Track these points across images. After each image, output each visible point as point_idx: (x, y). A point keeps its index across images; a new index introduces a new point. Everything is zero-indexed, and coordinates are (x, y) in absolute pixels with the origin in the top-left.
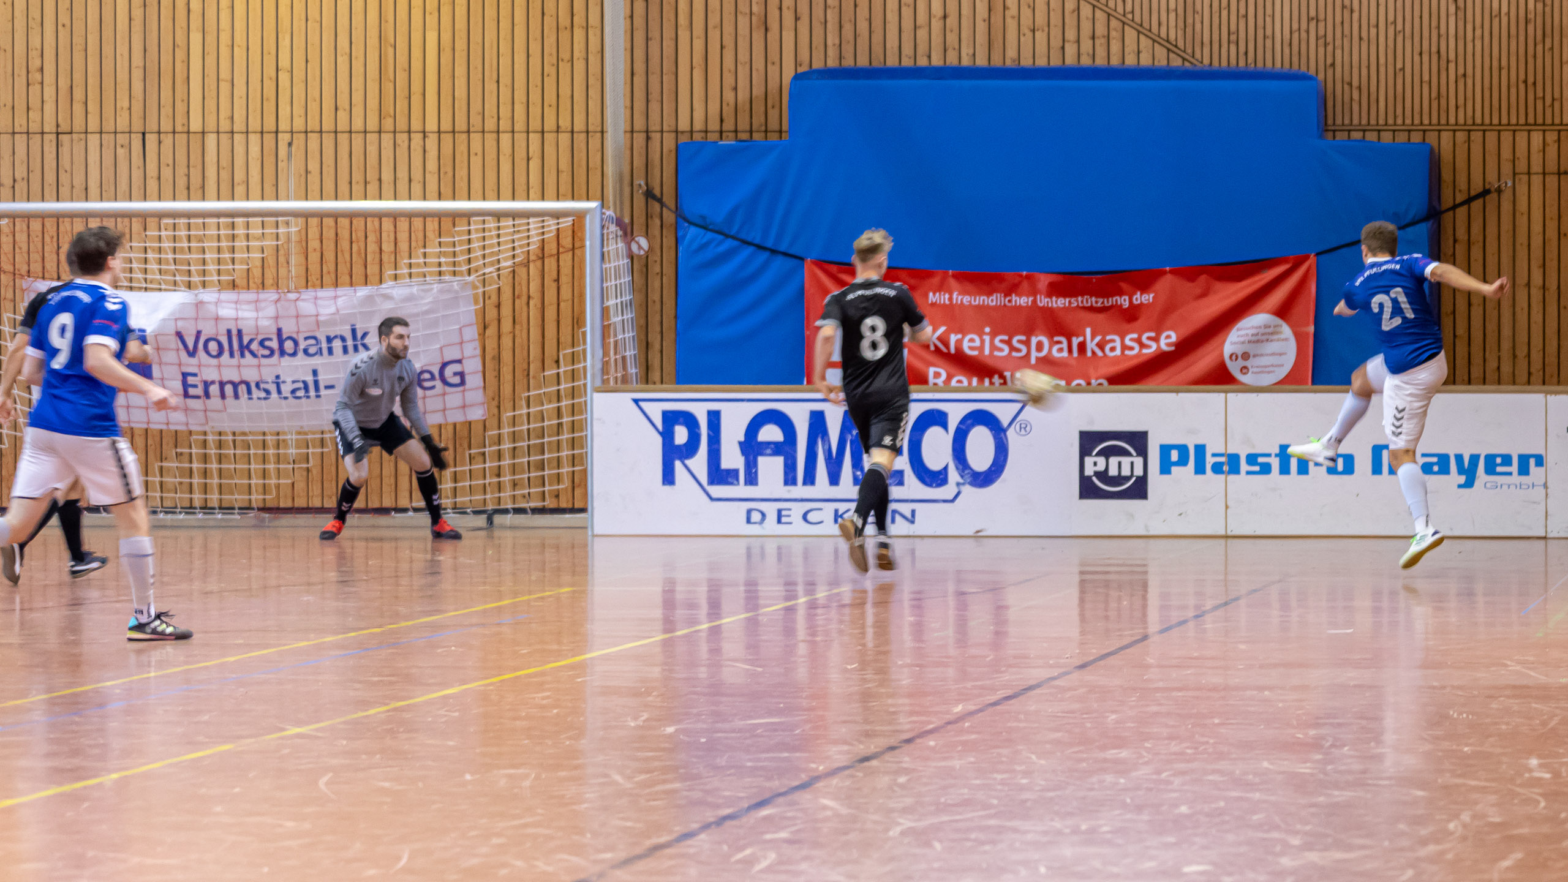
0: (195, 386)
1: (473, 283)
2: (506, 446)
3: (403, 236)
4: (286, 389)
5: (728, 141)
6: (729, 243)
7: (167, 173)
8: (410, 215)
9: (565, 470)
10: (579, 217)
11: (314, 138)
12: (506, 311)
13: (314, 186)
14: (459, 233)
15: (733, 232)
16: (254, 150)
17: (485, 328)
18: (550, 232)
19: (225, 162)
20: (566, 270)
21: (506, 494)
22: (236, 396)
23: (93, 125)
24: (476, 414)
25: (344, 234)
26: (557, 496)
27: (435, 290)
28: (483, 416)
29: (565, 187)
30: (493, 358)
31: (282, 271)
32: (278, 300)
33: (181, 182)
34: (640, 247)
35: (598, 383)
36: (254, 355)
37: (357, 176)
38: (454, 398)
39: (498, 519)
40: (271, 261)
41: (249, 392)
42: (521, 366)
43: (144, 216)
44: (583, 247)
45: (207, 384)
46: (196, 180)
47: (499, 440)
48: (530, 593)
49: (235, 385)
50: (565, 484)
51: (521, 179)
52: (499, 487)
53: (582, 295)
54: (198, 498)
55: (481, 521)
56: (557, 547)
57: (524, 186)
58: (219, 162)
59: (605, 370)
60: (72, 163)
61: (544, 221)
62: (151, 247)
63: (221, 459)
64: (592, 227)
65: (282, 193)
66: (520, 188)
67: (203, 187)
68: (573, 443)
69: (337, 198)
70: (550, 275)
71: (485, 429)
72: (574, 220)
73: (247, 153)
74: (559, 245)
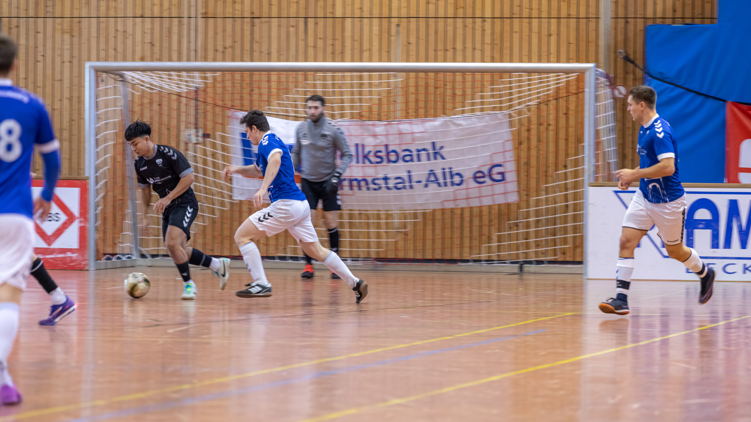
1: (511, 114)
3: (469, 85)
4: (391, 183)
5: (678, 25)
6: (678, 91)
7: (320, 43)
8: (474, 71)
9: (570, 235)
10: (582, 73)
11: (413, 21)
12: (534, 132)
13: (413, 53)
14: (503, 83)
15: (680, 84)
16: (376, 29)
17: (520, 143)
18: (562, 83)
19: (357, 37)
20: (572, 107)
21: (532, 251)
22: (360, 188)
23: (274, 12)
24: (513, 199)
25: (431, 82)
26: (564, 253)
28: (517, 199)
29: (573, 54)
30: (525, 164)
31: (392, 107)
33: (329, 49)
34: (621, 93)
35: (592, 180)
36: (371, 162)
37: (440, 47)
38: (499, 188)
39: (527, 267)
40: (384, 101)
42: (542, 169)
43: (305, 71)
44: (583, 92)
46: (338, 48)
47: (528, 216)
48: (546, 316)
49: (359, 181)
50: (570, 245)
51: (544, 49)
52: (527, 246)
53: (582, 124)
55: (515, 268)
56: (564, 286)
57: (546, 54)
58: (353, 37)
59: (596, 172)
60: (261, 37)
61: (557, 76)
62: (309, 91)
63: (351, 225)
64: (590, 80)
65: (392, 58)
66: (544, 54)
67: (342, 53)
68: (575, 218)
69: (427, 60)
70: (562, 110)
71: (519, 208)
72: (578, 75)
73: (371, 31)
74: (568, 91)
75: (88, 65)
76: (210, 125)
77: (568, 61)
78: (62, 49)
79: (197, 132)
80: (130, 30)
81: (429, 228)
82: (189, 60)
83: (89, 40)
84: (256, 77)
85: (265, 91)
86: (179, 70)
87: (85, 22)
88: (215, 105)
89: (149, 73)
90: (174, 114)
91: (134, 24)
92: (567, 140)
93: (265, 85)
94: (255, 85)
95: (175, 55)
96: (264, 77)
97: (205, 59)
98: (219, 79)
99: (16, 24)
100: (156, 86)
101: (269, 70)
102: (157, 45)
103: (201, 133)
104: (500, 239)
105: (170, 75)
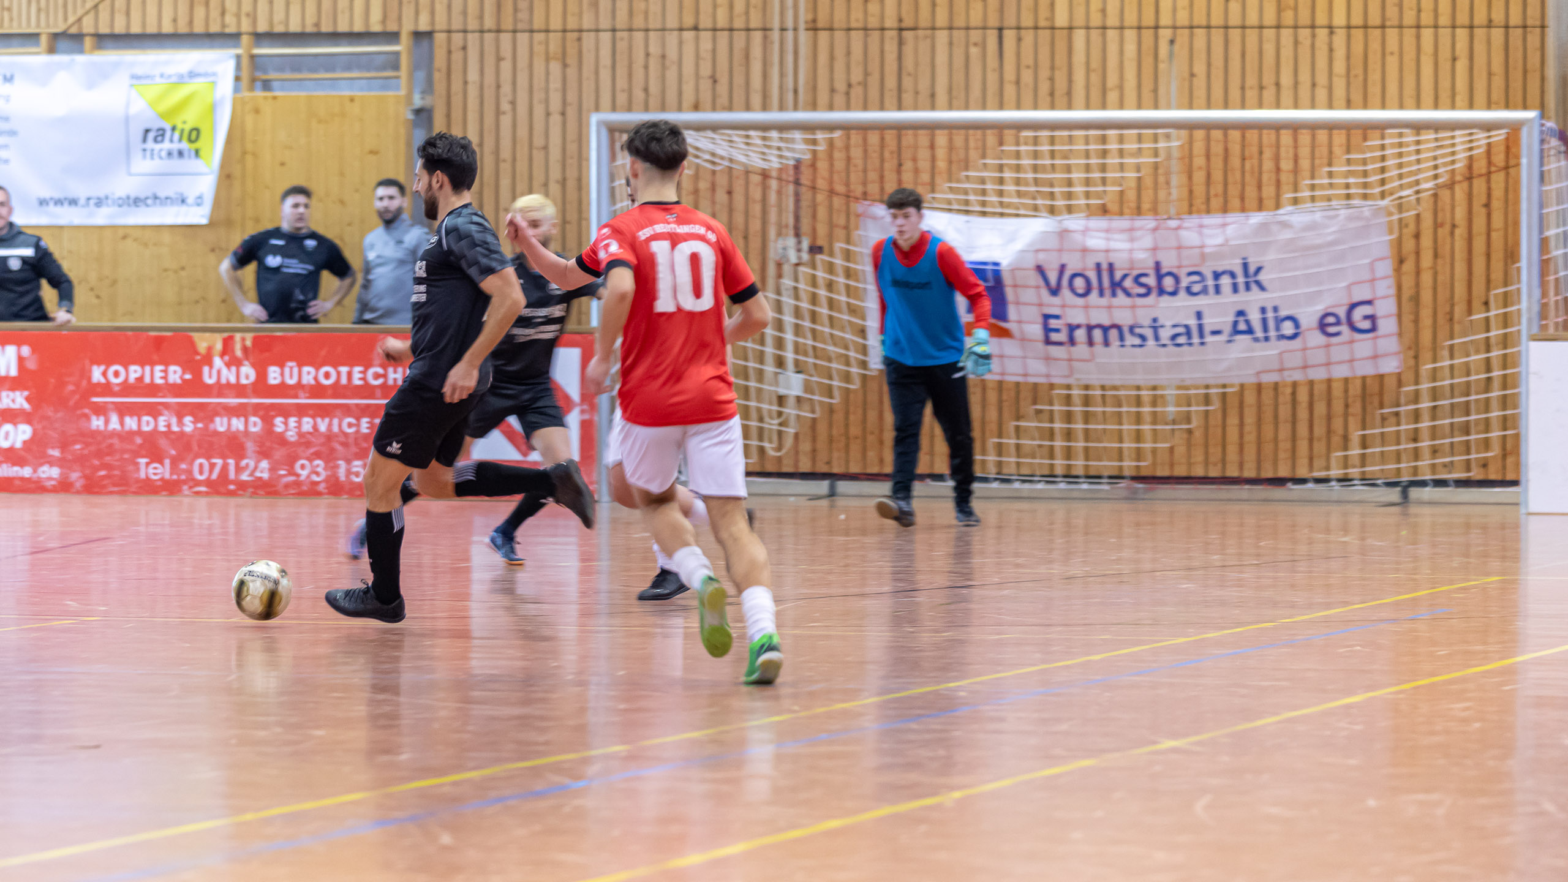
0: (1057, 330)
1: (1386, 208)
2: (1425, 405)
3: (1304, 152)
4: (1165, 334)
7: (1027, 76)
8: (1314, 127)
9: (1495, 434)
10: (1515, 128)
11: (1200, 33)
12: (1426, 241)
13: (1200, 92)
14: (1371, 149)
16: (1130, 48)
17: (1401, 261)
18: (1479, 147)
19: (1095, 63)
20: (1498, 192)
21: (1424, 463)
22: (1106, 343)
23: (942, 19)
24: (1390, 366)
25: (1235, 149)
26: (1485, 466)
27: (1341, 217)
28: (1398, 368)
29: (1497, 93)
30: (1411, 299)
31: (1162, 194)
32: (1155, 229)
33: (1044, 87)
35: (1535, 330)
36: (1128, 294)
37: (1251, 81)
38: (1364, 346)
39: (1415, 493)
40: (1148, 182)
41: (1122, 338)
42: (1443, 309)
43: (1000, 128)
44: (1518, 165)
45: (1072, 328)
46: (1061, 84)
47: (1416, 397)
48: (1451, 582)
49: (1105, 329)
50: (1495, 451)
51: (1445, 84)
52: (1416, 454)
53: (1517, 224)
54: (1059, 464)
55: (1394, 495)
56: (1484, 528)
57: (1449, 93)
58: (1088, 63)
59: (1543, 314)
60: (917, 64)
61: (1471, 134)
62: (1007, 164)
63: (1087, 417)
64: (1529, 141)
65: (1162, 100)
66: (1444, 95)
67: (1069, 93)
68: (1505, 402)
69: (1226, 106)
70: (1479, 199)
71: (1400, 384)
72: (1508, 133)
73: (1121, 52)
74: (1490, 163)
75: (594, 119)
76: (822, 230)
77: (1489, 106)
78: (547, 90)
79: (799, 243)
80: (672, 53)
81: (1233, 421)
82: (782, 108)
83: (597, 73)
84: (908, 138)
85: (924, 164)
86: (764, 127)
87: (588, 39)
88: (832, 192)
89: (710, 134)
90: (757, 209)
91: (681, 43)
92: (1488, 256)
93: (924, 154)
94: (907, 154)
95: (756, 99)
96: (923, 138)
97: (814, 106)
98: (839, 144)
99: (461, 44)
100: (722, 158)
101: (932, 127)
102: (723, 80)
103: (805, 245)
104: (1364, 443)
105: (748, 137)
